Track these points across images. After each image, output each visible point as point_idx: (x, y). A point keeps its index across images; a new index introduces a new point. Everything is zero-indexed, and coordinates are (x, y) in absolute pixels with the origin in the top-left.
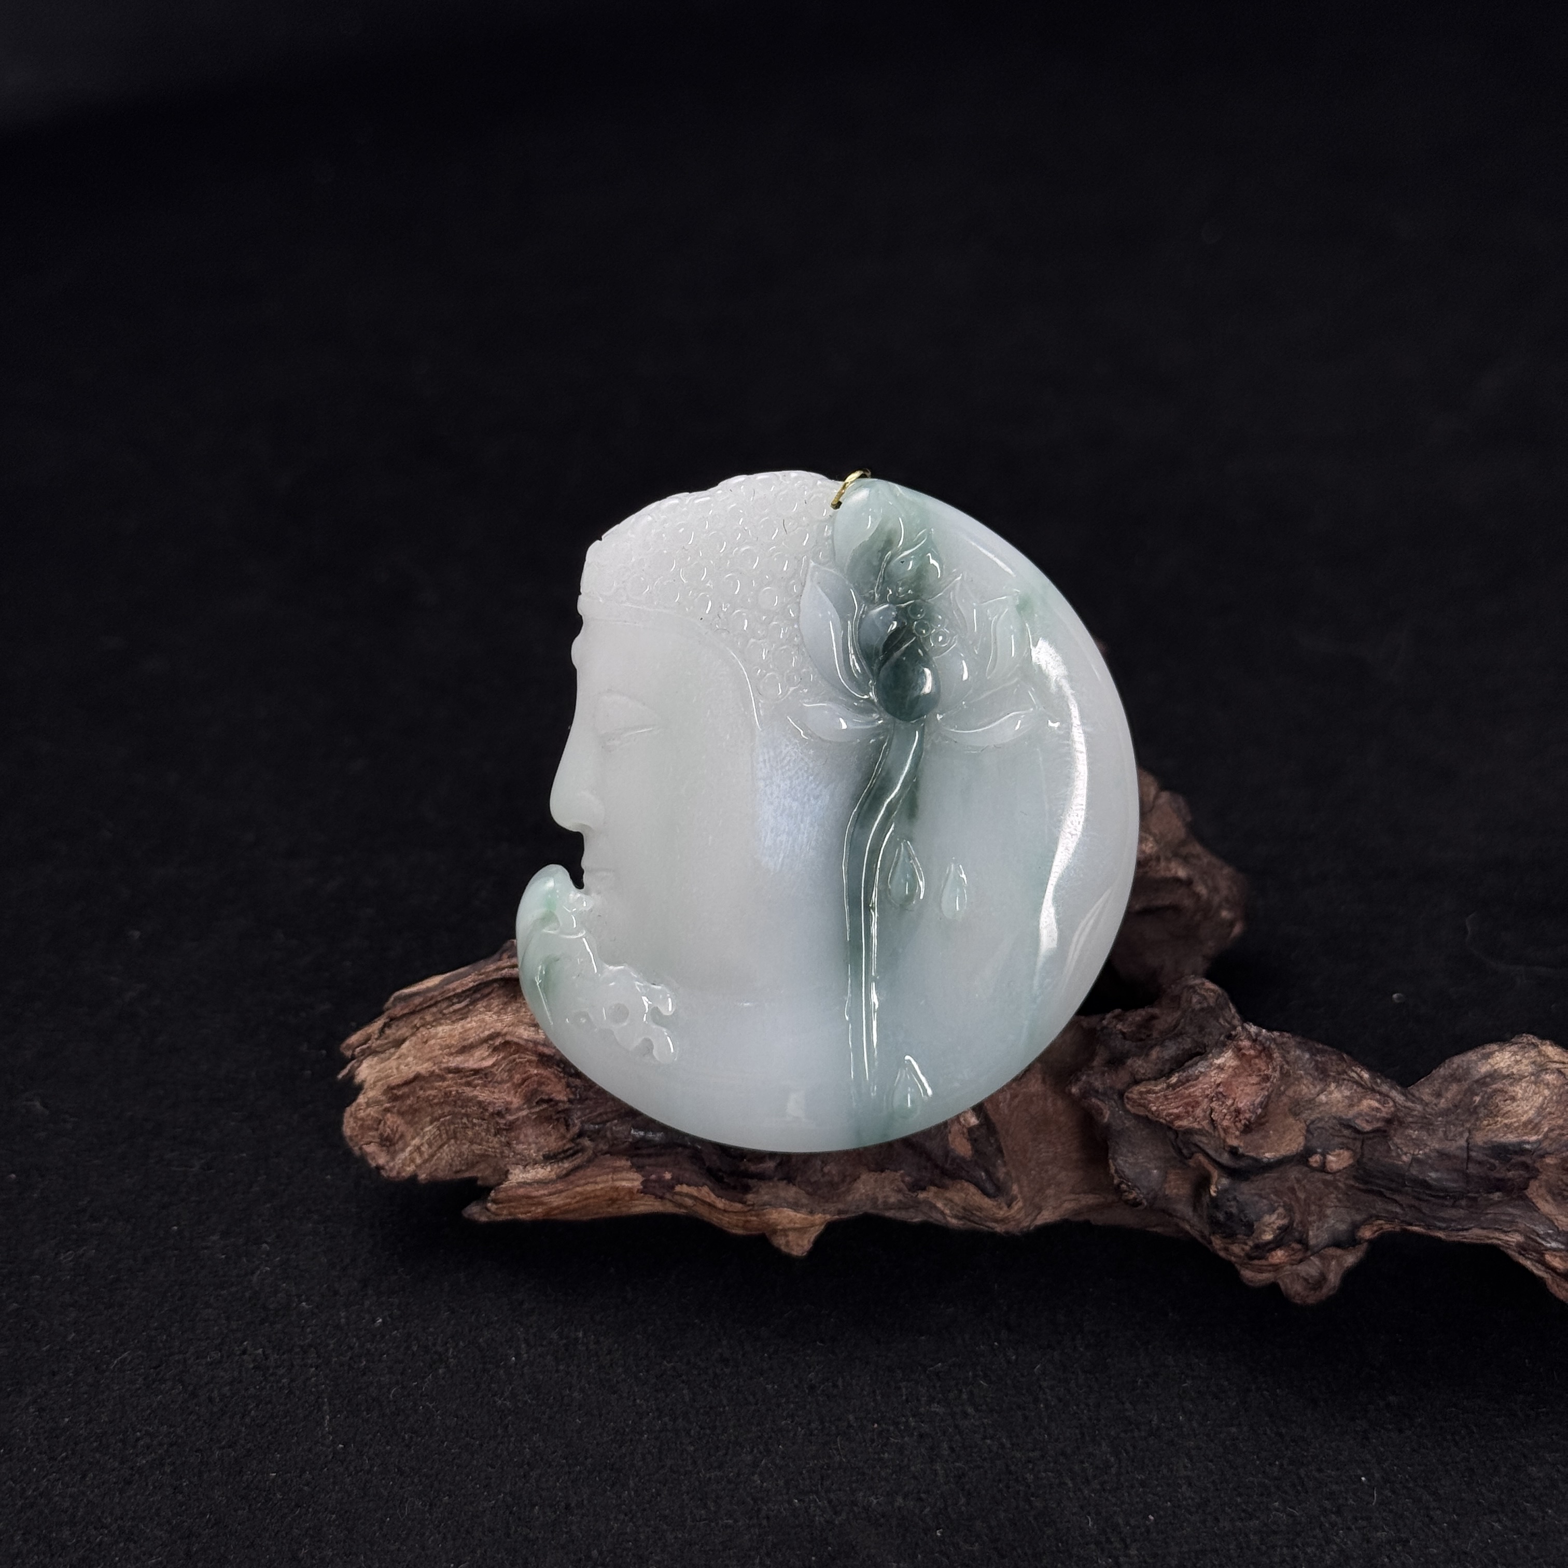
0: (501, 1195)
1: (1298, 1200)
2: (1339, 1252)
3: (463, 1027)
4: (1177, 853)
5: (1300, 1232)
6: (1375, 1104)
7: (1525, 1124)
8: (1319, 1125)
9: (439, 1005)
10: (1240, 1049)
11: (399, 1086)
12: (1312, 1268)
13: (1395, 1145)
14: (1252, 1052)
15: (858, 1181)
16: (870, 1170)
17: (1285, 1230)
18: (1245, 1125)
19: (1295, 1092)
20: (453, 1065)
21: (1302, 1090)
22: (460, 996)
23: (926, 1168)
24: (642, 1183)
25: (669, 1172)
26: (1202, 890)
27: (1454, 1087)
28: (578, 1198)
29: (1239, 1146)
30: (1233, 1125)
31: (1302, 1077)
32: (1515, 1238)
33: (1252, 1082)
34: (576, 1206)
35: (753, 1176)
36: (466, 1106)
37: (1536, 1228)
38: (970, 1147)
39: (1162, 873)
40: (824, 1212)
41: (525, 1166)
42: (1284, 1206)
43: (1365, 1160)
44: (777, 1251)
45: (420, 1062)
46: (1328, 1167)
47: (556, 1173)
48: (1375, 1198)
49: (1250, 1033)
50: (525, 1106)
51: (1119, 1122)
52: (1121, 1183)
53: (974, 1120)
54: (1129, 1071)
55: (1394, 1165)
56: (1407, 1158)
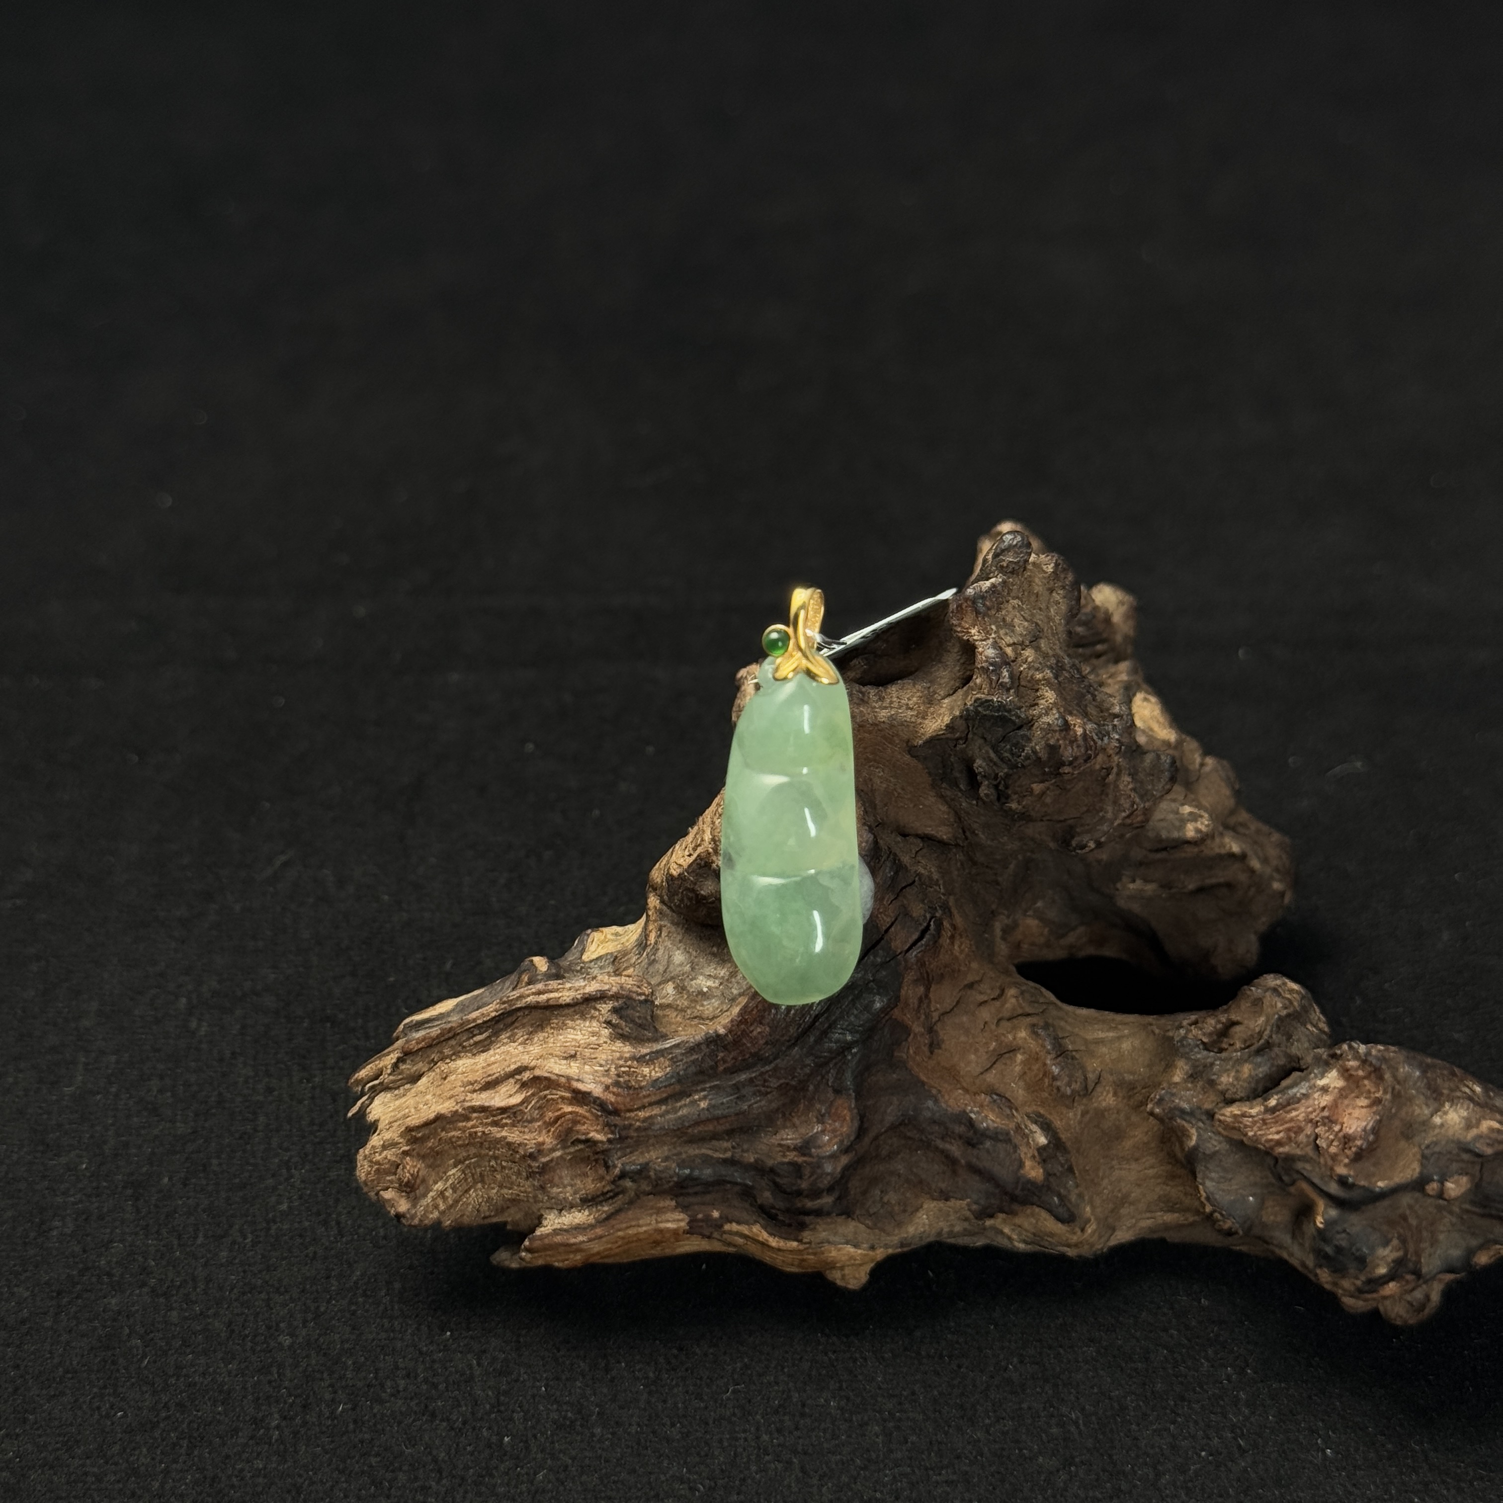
0: (537, 1244)
1: (1410, 1227)
3: (485, 1060)
4: (1228, 824)
5: (1414, 1262)
6: (1496, 1125)
8: (1437, 1149)
9: (458, 1037)
10: (1347, 1070)
11: (418, 1127)
12: (1418, 1294)
14: (1361, 1073)
15: (921, 1211)
16: (934, 1199)
17: (1399, 1263)
18: (1356, 1153)
19: (1407, 1113)
20: (478, 1104)
21: (1414, 1111)
22: (481, 1027)
23: (994, 1195)
24: (688, 1223)
25: (717, 1210)
26: (1255, 864)
28: (620, 1243)
29: (1350, 1176)
30: (1341, 1152)
31: (1414, 1097)
33: (1361, 1105)
34: (617, 1251)
35: (808, 1213)
36: (495, 1148)
38: (1041, 1170)
39: (1217, 850)
40: (886, 1246)
41: (561, 1210)
42: (1398, 1238)
43: (1483, 1184)
44: (834, 1287)
45: (441, 1101)
46: (1446, 1196)
47: (594, 1218)
48: (1493, 1222)
49: (1358, 1052)
50: (559, 1146)
51: (1210, 1146)
52: (1215, 1211)
53: (1042, 1140)
54: (1218, 1090)
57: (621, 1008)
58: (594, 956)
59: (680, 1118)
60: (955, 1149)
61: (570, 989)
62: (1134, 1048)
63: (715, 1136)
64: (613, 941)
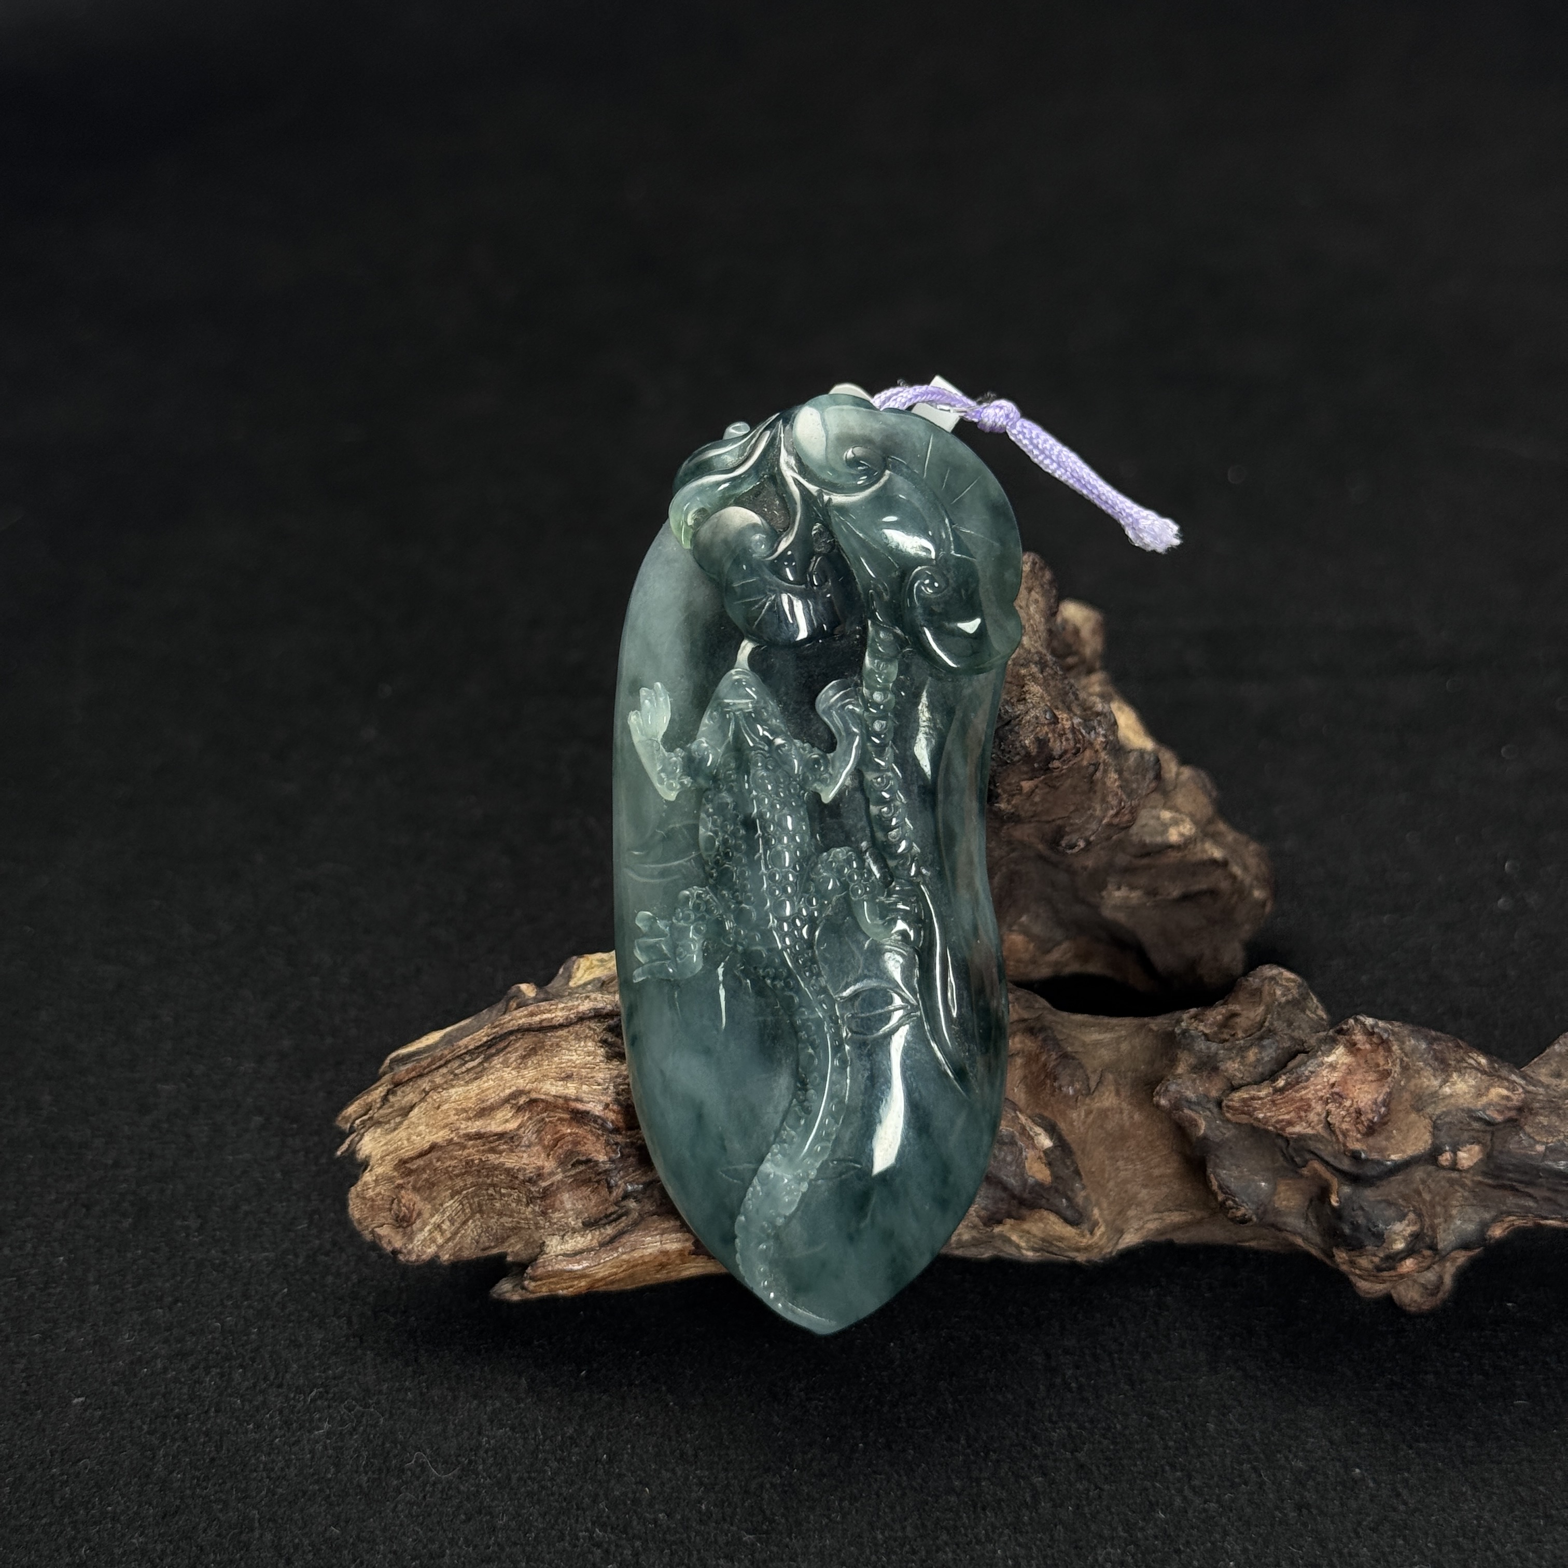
0: (540, 1271)
1: (1424, 1202)
2: (1460, 1254)
3: (479, 1087)
4: (1208, 832)
5: (1430, 1237)
6: (1505, 1092)
8: (1448, 1119)
9: (449, 1066)
10: (1355, 1044)
11: (412, 1159)
12: (1433, 1274)
13: (1527, 1134)
14: (1368, 1046)
17: (1416, 1237)
18: (1369, 1128)
19: (1416, 1085)
20: (473, 1130)
21: (1422, 1083)
22: (471, 1053)
23: (1002, 1200)
24: (694, 1244)
26: (1237, 870)
28: (625, 1267)
29: (1361, 1150)
30: (1354, 1128)
31: (1422, 1069)
33: (1370, 1078)
34: (622, 1275)
36: (493, 1175)
38: (1048, 1172)
39: (1199, 856)
41: (563, 1236)
42: (1414, 1211)
43: (1495, 1153)
45: (435, 1130)
46: (1458, 1167)
47: (599, 1242)
48: (1506, 1193)
49: (1364, 1024)
50: (559, 1170)
51: (1217, 1132)
52: (1227, 1199)
54: (1225, 1077)
55: (1526, 1155)
56: (1540, 1148)
57: (616, 1026)
58: (581, 982)
61: (563, 1009)
62: (1133, 1047)
64: (599, 966)
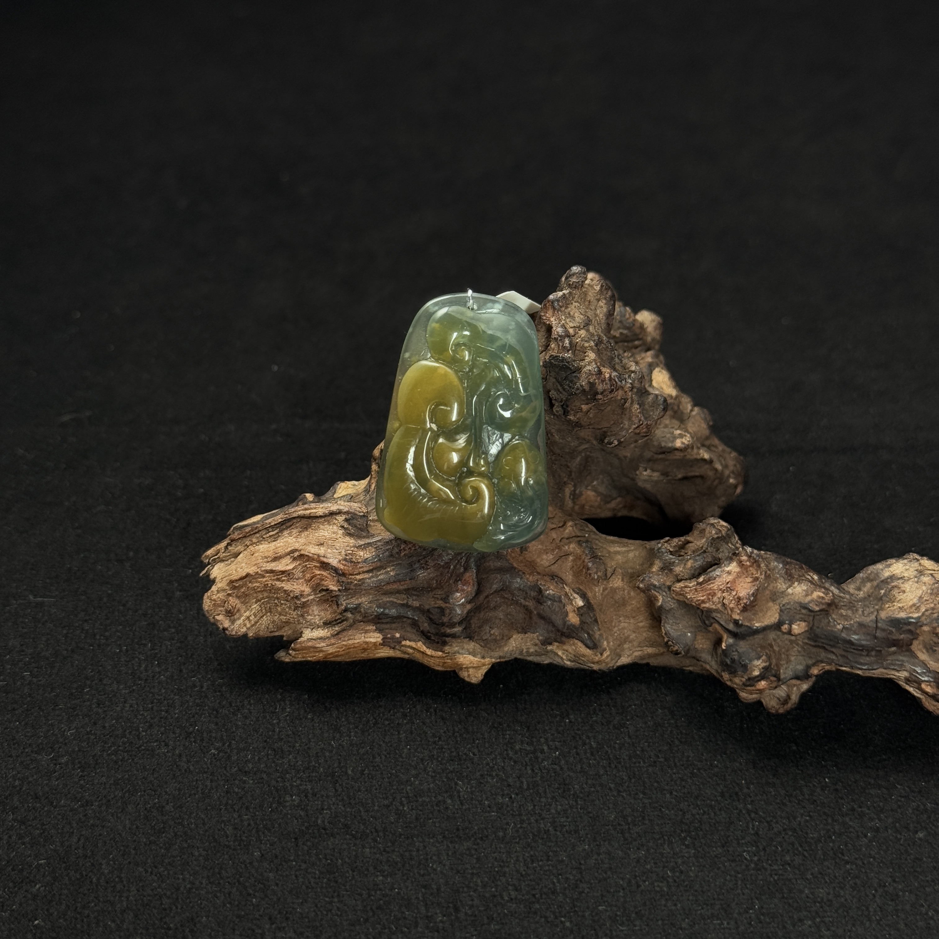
0: (298, 646)
1: (774, 651)
2: (798, 682)
3: (275, 545)
4: (704, 444)
5: (776, 670)
6: (822, 595)
7: (911, 607)
8: (788, 607)
9: (260, 532)
10: (741, 562)
11: (236, 580)
12: (782, 692)
13: (833, 619)
14: (748, 563)
15: (512, 639)
16: (519, 633)
17: (766, 669)
18: (744, 607)
19: (773, 587)
20: (269, 568)
21: (777, 586)
22: (273, 527)
23: (552, 632)
24: (382, 639)
25: (398, 633)
26: (719, 467)
27: (869, 585)
28: (344, 648)
29: (740, 620)
30: (736, 607)
31: (778, 578)
32: (904, 674)
33: (748, 581)
34: (342, 653)
35: (448, 636)
36: (277, 593)
37: (917, 669)
38: (579, 620)
39: (695, 457)
40: (491, 657)
41: (312, 629)
42: (766, 656)
43: (815, 628)
44: (463, 680)
45: (249, 566)
46: (792, 633)
47: (331, 634)
48: (821, 650)
49: (747, 552)
50: (312, 593)
51: (667, 605)
52: (669, 641)
53: (580, 603)
54: (674, 574)
55: (832, 631)
56: (840, 627)
57: (349, 519)
58: (340, 495)
59: (379, 580)
60: (531, 604)
61: (323, 508)
62: (635, 556)
63: (398, 592)
64: (352, 488)
